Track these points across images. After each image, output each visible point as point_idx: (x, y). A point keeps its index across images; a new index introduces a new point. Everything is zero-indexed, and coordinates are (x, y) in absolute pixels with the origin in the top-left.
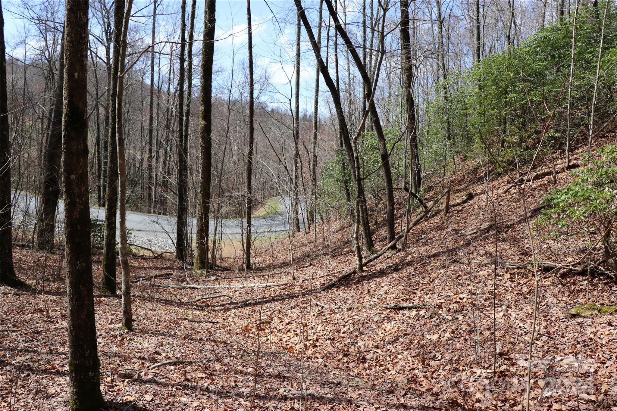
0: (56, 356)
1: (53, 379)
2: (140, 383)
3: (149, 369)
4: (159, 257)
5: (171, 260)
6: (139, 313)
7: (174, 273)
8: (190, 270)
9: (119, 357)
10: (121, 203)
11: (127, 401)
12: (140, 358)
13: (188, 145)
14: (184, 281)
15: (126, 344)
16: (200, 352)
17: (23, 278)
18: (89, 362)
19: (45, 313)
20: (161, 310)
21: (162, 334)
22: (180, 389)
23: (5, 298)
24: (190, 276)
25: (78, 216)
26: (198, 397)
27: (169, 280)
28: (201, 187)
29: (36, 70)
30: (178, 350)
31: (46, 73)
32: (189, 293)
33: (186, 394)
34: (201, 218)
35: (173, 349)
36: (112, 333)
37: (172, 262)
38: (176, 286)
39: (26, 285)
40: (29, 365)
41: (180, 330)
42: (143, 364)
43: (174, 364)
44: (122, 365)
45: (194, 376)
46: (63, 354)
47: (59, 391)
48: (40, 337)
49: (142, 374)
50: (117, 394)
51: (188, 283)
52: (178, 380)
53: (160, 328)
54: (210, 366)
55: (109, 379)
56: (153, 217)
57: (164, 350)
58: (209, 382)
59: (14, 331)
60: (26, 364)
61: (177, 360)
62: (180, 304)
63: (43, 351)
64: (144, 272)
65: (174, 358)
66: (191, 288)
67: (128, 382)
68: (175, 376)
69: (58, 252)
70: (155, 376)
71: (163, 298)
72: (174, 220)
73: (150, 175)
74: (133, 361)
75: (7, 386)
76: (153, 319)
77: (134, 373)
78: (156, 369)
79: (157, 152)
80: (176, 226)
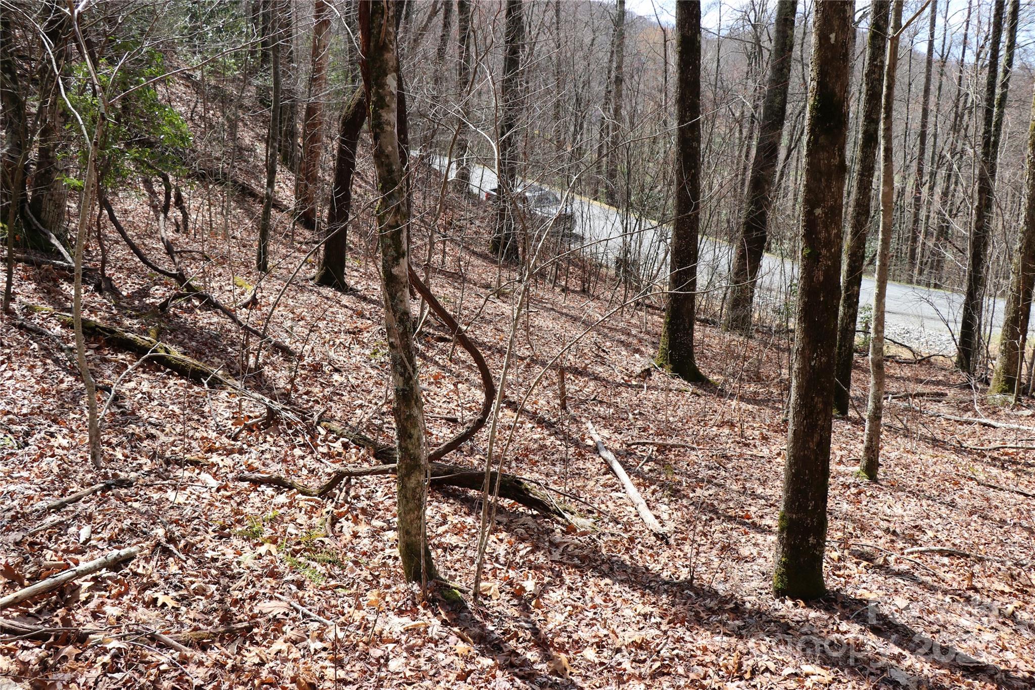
0: (753, 499)
1: (746, 533)
2: (887, 573)
3: (903, 554)
4: (925, 361)
5: (946, 370)
6: (887, 454)
7: (951, 393)
8: (983, 391)
9: (854, 521)
10: (881, 261)
11: (863, 597)
12: (887, 531)
13: (998, 161)
14: (969, 410)
15: (864, 503)
16: (1002, 543)
17: (703, 371)
18: (812, 520)
19: (736, 429)
20: (927, 455)
21: (929, 498)
22: (958, 601)
23: (680, 397)
24: (982, 402)
25: (821, 278)
26: (993, 625)
27: (941, 404)
28: (1021, 240)
29: (736, 44)
30: (957, 531)
31: (749, 48)
32: (979, 434)
33: (971, 614)
34: (1017, 300)
35: (948, 527)
36: (841, 479)
37: (947, 373)
38: (953, 417)
39: (708, 381)
40: (712, 505)
41: (961, 497)
42: (892, 541)
43: (950, 554)
44: (857, 537)
45: (987, 585)
46: (763, 498)
47: (755, 554)
48: (729, 466)
49: (891, 559)
50: (846, 583)
51: (976, 415)
52: (955, 585)
53: (925, 485)
54: (1019, 574)
55: (835, 555)
56: (922, 291)
57: (931, 527)
58: (1017, 603)
59: (693, 449)
60: (709, 502)
61: (954, 549)
62: (960, 449)
63: (734, 487)
64: (896, 384)
65: (947, 543)
66: (981, 424)
67: (865, 567)
68: (949, 576)
69: (756, 336)
70: (913, 568)
71: (929, 435)
72: (960, 299)
73: (916, 215)
74: (875, 533)
75: (684, 528)
76: (913, 468)
77: (877, 554)
78: (916, 555)
79: (933, 175)
80: (962, 311)
